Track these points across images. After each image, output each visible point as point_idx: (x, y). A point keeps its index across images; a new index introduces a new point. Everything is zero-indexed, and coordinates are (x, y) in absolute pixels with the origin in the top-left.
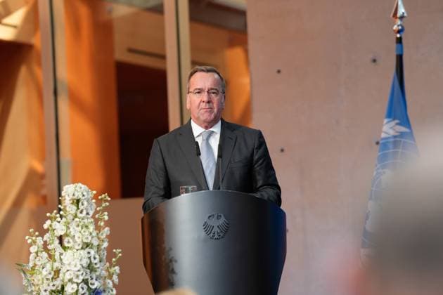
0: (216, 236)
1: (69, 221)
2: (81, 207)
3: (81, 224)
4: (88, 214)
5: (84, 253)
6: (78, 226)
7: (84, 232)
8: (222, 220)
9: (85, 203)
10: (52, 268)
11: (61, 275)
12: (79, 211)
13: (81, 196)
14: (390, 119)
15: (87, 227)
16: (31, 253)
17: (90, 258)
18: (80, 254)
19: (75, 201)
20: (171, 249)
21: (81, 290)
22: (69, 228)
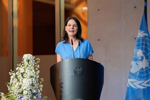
0: (78, 75)
1: (25, 68)
2: (30, 63)
3: (30, 69)
4: (32, 65)
5: (30, 79)
6: (28, 69)
7: (31, 72)
8: (81, 69)
9: (31, 61)
10: (19, 85)
11: (22, 87)
12: (29, 64)
13: (30, 59)
14: (141, 31)
15: (32, 70)
16: (11, 79)
17: (32, 81)
18: (29, 80)
19: (28, 60)
20: (61, 79)
21: (29, 93)
22: (25, 70)
